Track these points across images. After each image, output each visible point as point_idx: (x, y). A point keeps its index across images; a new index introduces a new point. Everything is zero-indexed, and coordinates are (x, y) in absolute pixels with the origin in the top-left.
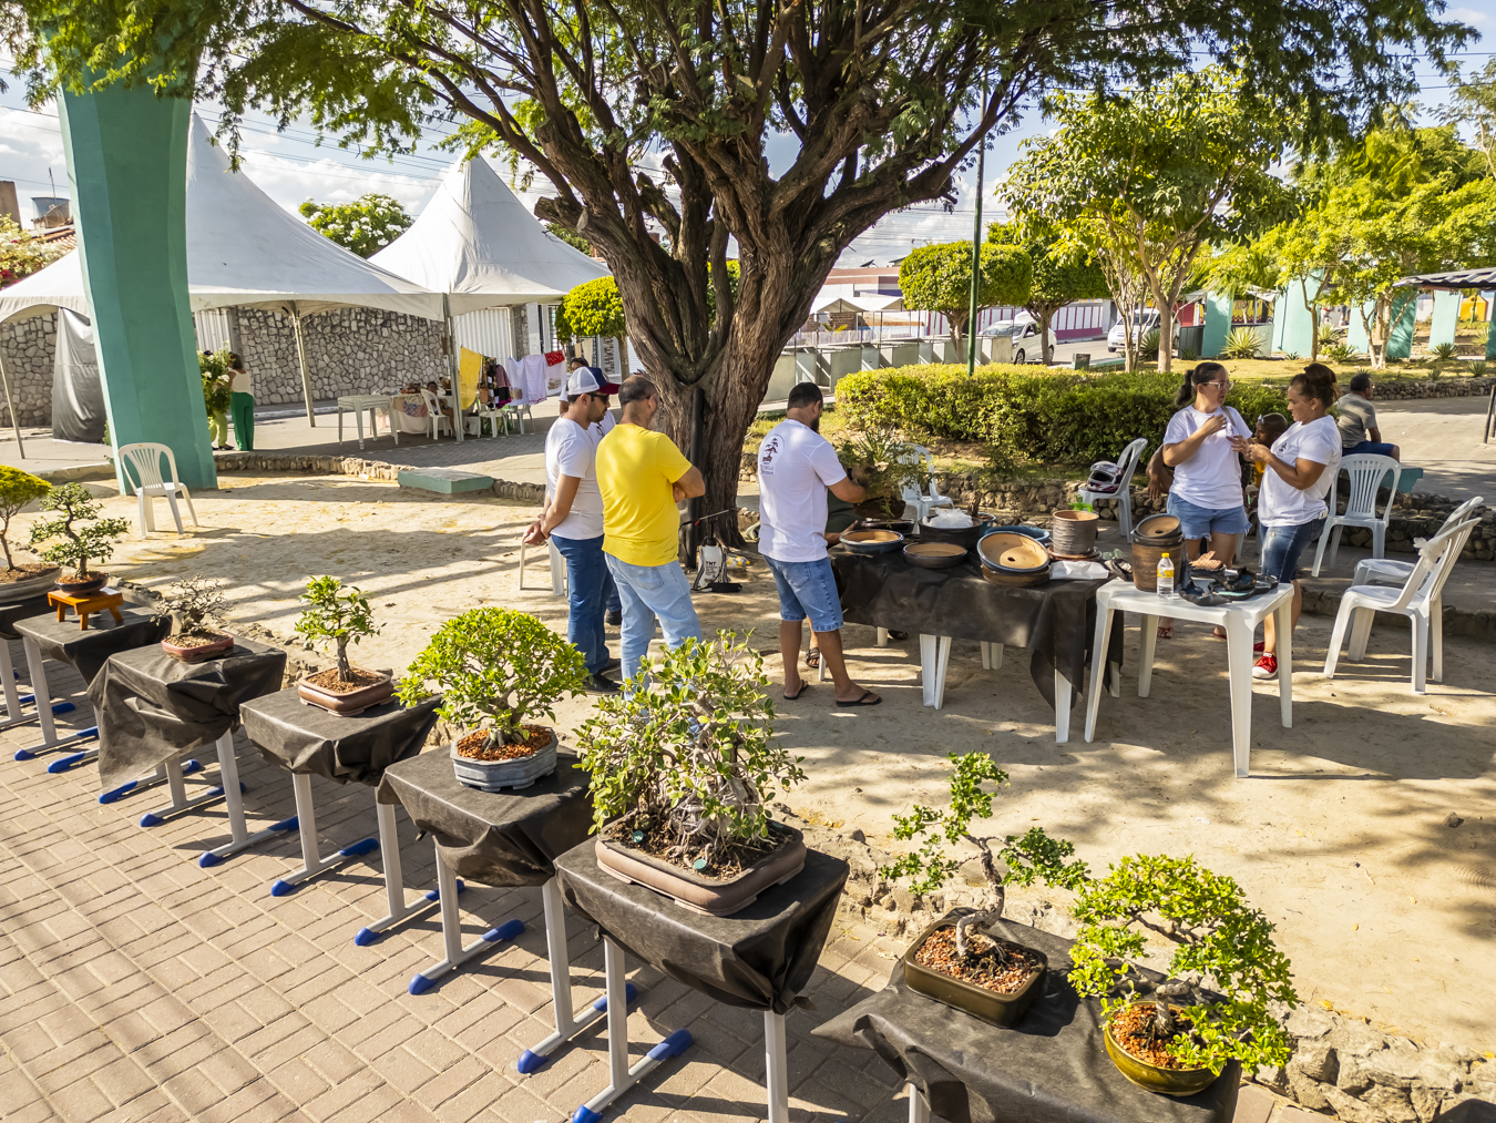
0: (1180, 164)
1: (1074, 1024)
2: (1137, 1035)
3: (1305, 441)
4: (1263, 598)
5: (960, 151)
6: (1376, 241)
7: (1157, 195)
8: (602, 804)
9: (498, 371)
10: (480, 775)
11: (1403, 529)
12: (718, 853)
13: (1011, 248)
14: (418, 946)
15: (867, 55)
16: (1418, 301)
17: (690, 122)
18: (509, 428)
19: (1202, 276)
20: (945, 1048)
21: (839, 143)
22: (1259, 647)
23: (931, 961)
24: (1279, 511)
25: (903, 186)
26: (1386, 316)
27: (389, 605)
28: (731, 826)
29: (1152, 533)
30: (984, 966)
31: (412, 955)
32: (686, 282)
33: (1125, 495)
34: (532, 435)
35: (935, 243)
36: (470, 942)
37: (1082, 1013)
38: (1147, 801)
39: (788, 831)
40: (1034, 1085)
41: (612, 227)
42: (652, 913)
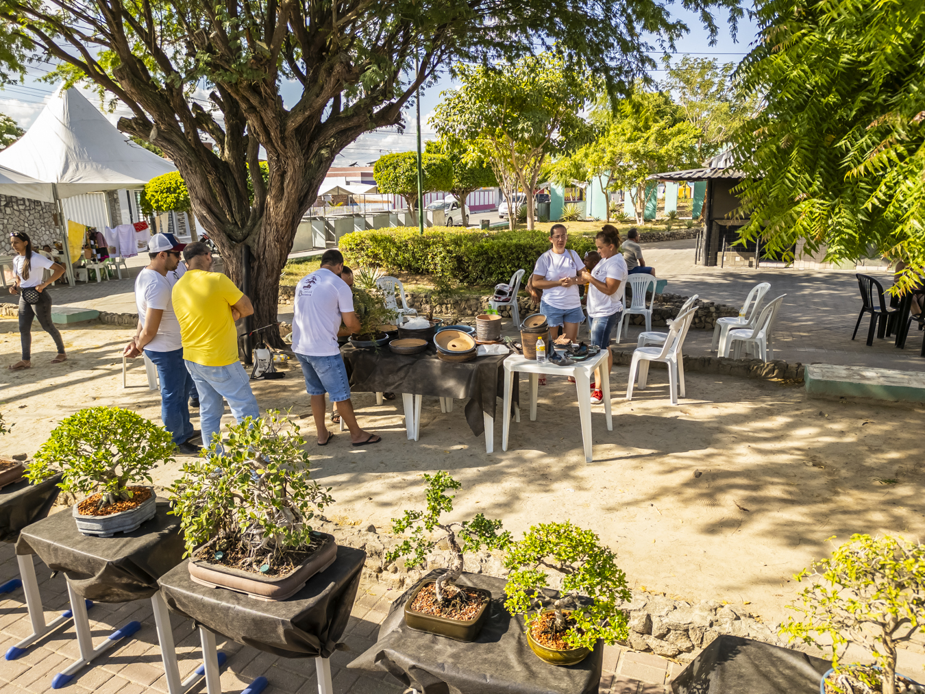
0: (531, 109)
1: (510, 632)
2: (545, 632)
3: (610, 268)
4: (593, 359)
5: (404, 97)
6: (635, 154)
7: (520, 127)
8: (191, 537)
9: (98, 236)
10: (97, 526)
11: (660, 314)
12: (277, 558)
13: (440, 156)
14: (58, 652)
15: (342, 34)
16: (658, 188)
17: (226, 70)
18: (110, 275)
19: (546, 174)
20: (433, 661)
21: (328, 88)
22: (593, 386)
23: (421, 608)
24: (598, 308)
25: (371, 117)
26: (643, 196)
27: (22, 407)
28: (285, 540)
29: (531, 326)
30: (454, 605)
31: (53, 660)
32: (232, 175)
33: (515, 303)
34: (125, 280)
35: (394, 152)
36: (99, 643)
37: (513, 624)
38: (540, 482)
39: (324, 536)
40: (488, 675)
41: (175, 138)
42: (232, 606)
